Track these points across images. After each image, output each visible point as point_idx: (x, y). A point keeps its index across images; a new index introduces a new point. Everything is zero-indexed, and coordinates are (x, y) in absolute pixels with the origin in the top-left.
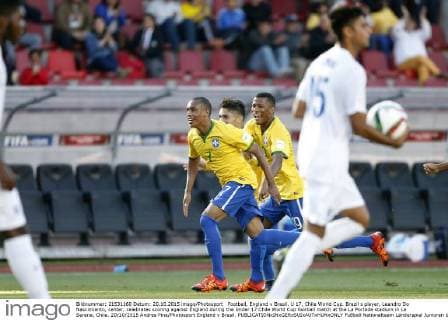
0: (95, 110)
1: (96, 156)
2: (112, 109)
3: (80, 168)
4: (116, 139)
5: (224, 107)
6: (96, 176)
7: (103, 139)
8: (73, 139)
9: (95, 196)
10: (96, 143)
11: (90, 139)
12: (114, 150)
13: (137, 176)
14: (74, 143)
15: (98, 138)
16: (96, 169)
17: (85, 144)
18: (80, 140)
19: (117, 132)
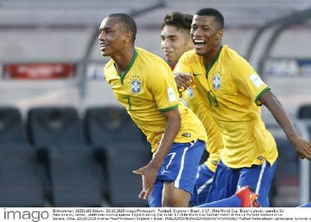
0: (55, 27)
1: (56, 94)
2: (80, 27)
3: (32, 113)
4: (85, 70)
5: (169, 23)
6: (56, 125)
7: (67, 71)
8: (22, 70)
9: (54, 154)
10: (56, 76)
11: (46, 71)
12: (82, 87)
13: (116, 124)
14: (24, 76)
15: (59, 70)
16: (55, 113)
17: (41, 77)
18: (33, 72)
19: (87, 60)
